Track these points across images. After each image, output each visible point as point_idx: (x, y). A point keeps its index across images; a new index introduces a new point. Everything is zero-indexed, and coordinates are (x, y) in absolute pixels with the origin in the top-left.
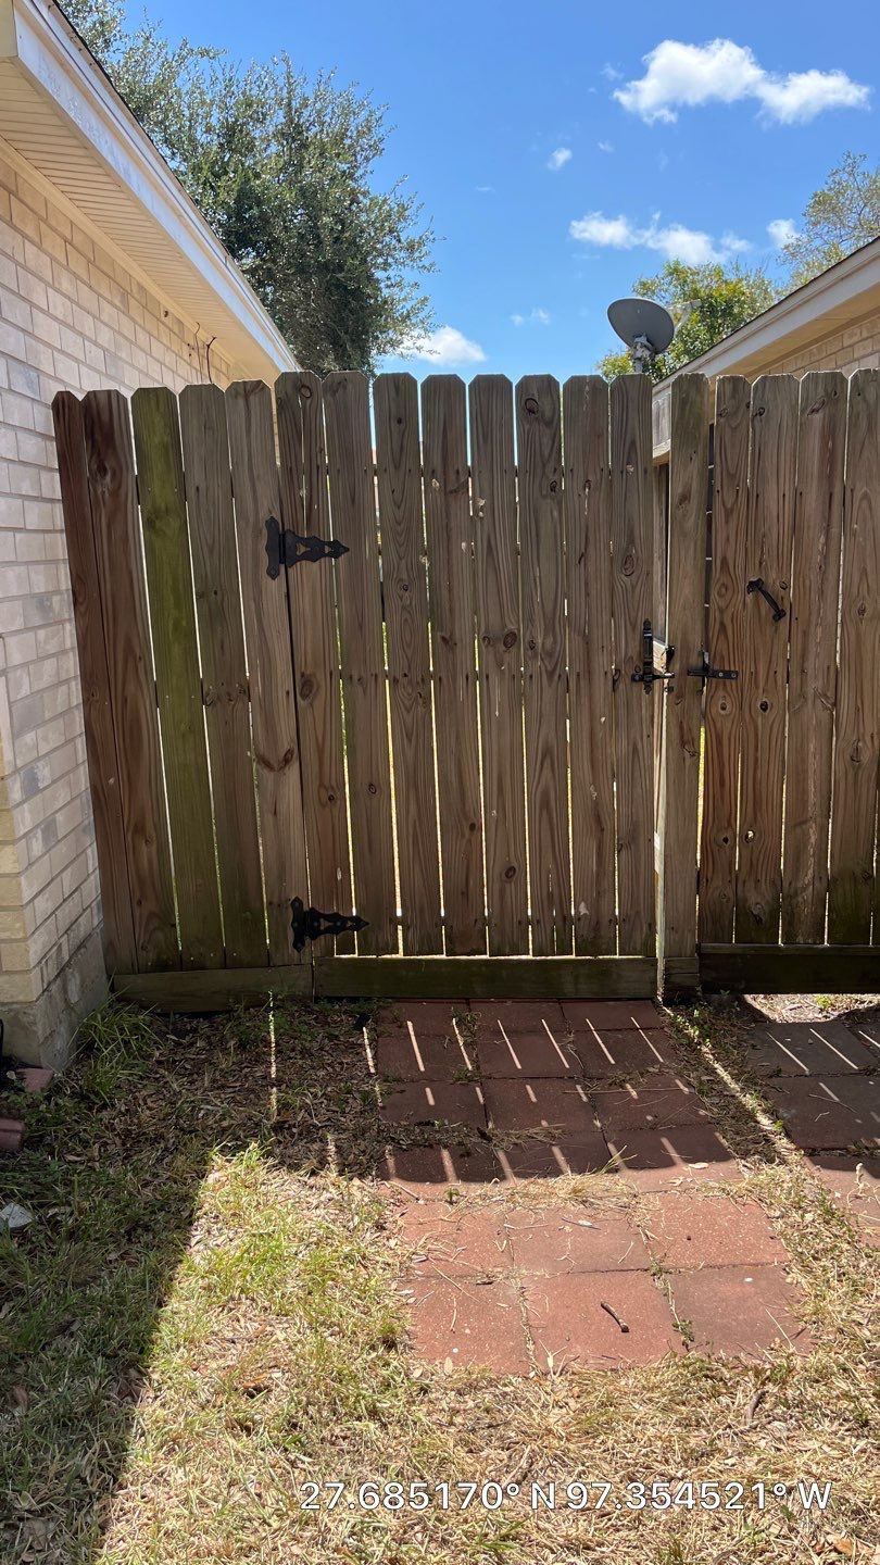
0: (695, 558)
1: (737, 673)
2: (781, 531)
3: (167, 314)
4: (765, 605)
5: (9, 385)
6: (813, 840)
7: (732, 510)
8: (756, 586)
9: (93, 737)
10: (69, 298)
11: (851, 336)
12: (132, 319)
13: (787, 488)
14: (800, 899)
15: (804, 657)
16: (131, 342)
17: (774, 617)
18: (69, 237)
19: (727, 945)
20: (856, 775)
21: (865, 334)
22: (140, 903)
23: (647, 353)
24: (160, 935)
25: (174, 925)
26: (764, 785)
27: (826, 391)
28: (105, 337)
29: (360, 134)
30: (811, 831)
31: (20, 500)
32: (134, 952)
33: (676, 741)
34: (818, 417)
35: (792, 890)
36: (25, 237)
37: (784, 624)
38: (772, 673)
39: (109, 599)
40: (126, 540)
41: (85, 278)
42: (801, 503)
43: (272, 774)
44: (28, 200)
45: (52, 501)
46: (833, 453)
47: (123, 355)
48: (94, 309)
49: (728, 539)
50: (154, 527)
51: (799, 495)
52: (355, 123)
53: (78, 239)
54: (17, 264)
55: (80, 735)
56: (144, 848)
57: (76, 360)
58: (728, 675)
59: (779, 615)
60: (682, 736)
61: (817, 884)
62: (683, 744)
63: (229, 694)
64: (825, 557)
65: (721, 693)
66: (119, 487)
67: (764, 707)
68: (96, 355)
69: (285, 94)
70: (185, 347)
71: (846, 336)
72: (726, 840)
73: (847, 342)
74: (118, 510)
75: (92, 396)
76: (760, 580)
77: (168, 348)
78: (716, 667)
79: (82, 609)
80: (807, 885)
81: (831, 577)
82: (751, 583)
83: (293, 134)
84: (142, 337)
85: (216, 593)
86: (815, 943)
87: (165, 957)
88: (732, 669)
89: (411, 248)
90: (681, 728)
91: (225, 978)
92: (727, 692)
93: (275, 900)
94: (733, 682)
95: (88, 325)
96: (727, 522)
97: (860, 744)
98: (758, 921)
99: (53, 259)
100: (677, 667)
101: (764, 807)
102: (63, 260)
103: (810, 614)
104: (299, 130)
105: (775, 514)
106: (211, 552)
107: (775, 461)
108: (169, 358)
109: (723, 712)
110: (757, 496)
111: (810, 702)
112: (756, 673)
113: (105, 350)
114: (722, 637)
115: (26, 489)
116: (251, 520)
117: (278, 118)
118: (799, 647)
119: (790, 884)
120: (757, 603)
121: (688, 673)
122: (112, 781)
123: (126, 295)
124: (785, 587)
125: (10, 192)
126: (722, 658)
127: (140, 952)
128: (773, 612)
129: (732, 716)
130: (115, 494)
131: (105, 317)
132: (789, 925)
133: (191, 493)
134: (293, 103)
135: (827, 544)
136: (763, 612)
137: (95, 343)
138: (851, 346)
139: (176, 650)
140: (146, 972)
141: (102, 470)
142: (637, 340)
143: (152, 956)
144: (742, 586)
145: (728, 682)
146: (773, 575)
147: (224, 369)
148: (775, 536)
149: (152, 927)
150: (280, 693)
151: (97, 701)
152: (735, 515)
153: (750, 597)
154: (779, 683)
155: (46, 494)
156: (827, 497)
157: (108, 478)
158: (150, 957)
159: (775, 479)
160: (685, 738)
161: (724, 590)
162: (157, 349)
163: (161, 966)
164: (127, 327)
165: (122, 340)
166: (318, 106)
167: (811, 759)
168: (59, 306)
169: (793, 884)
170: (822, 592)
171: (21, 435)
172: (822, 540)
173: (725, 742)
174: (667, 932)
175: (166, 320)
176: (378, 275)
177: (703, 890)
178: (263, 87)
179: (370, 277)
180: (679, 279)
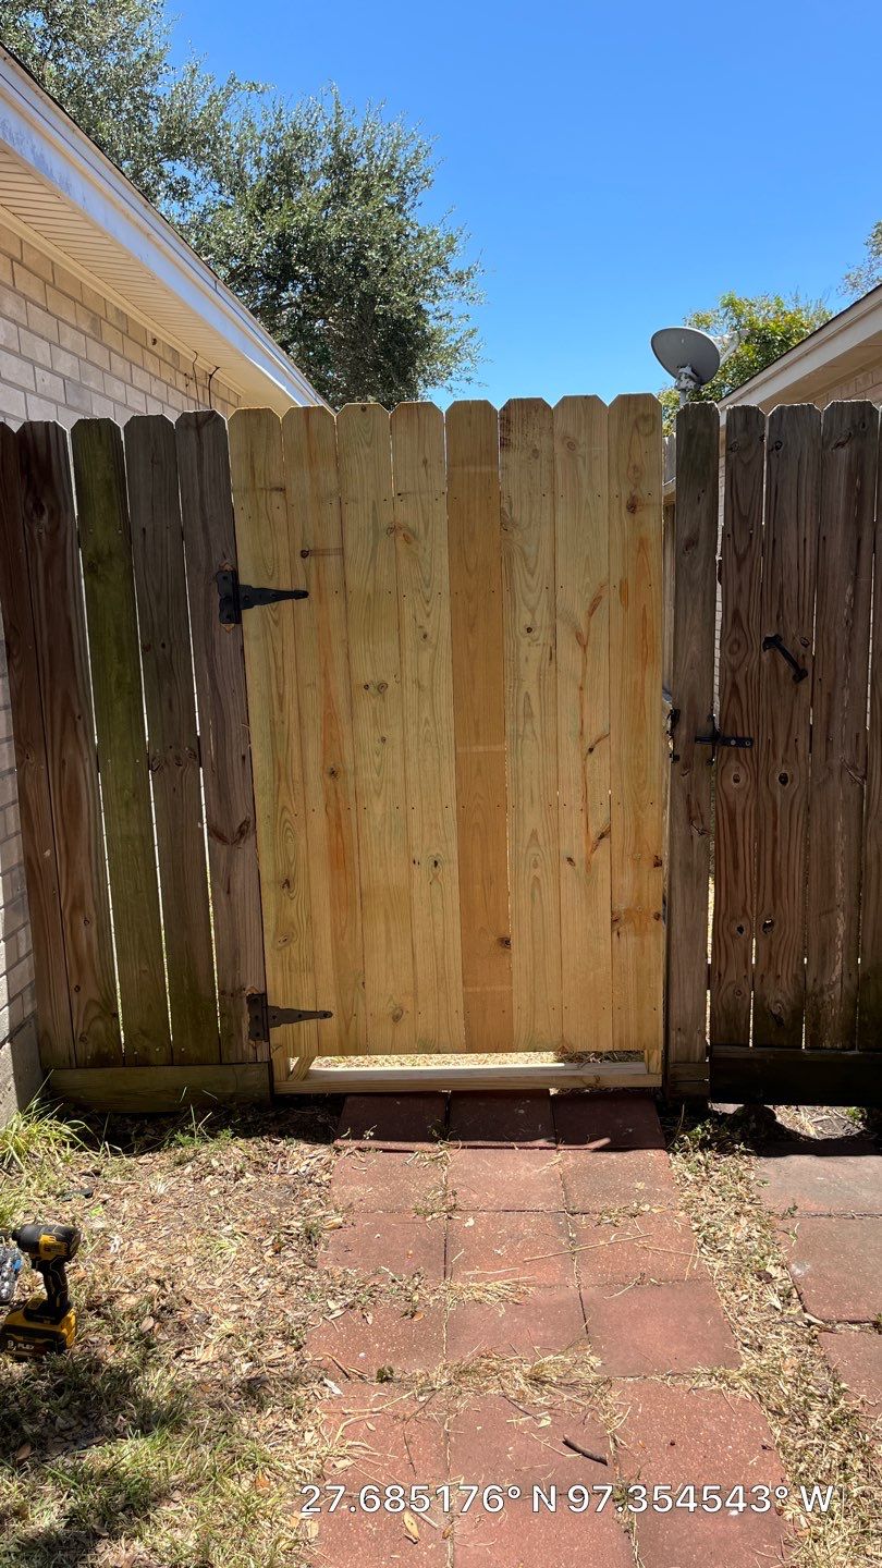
0: (704, 610)
1: (751, 740)
2: (802, 582)
3: (155, 341)
4: (783, 664)
6: (841, 931)
7: (745, 558)
8: (773, 643)
9: (28, 805)
10: (14, 322)
12: (105, 346)
13: (808, 533)
14: (826, 998)
15: (828, 724)
16: (104, 371)
17: (794, 677)
18: (18, 256)
19: (743, 1049)
22: (78, 988)
23: (693, 383)
24: (100, 1025)
25: (116, 1015)
26: (784, 867)
27: (853, 422)
28: (66, 364)
29: (408, 165)
30: (839, 921)
32: (72, 1046)
33: (683, 817)
34: (844, 452)
35: (817, 988)
37: (805, 686)
38: (792, 741)
39: (46, 652)
40: (65, 586)
41: (39, 300)
42: (824, 548)
43: (224, 847)
46: (861, 492)
48: (52, 334)
49: (740, 589)
50: (96, 572)
51: (822, 540)
52: (404, 156)
53: (29, 259)
55: (13, 803)
56: (83, 931)
58: (741, 742)
59: (800, 675)
60: (690, 812)
61: (846, 982)
62: (690, 820)
63: (178, 758)
64: (853, 610)
65: (733, 763)
66: (58, 527)
67: (784, 779)
68: (51, 383)
70: (181, 378)
72: (741, 930)
74: (57, 555)
75: (29, 427)
76: (777, 636)
77: (156, 377)
78: (728, 733)
79: (16, 662)
80: (835, 983)
81: (859, 634)
82: (767, 639)
83: (341, 165)
84: (120, 366)
85: (163, 646)
86: (844, 1049)
87: (106, 1050)
88: (746, 735)
90: (688, 802)
91: (171, 1075)
92: (740, 762)
93: (229, 989)
94: (748, 750)
95: (41, 351)
96: (739, 569)
98: (778, 1020)
100: (683, 732)
101: (784, 893)
103: (836, 676)
104: (346, 162)
105: (794, 562)
106: (158, 598)
107: (794, 501)
108: (158, 389)
109: (735, 785)
110: (774, 541)
111: (836, 775)
112: (774, 742)
113: (64, 378)
114: (734, 700)
116: (203, 564)
117: (325, 153)
118: (824, 712)
119: (815, 980)
120: (774, 661)
121: (696, 739)
122: (48, 853)
123: (97, 320)
124: (807, 645)
126: (735, 722)
127: (78, 1045)
128: (792, 672)
129: (747, 789)
130: (53, 534)
131: (66, 343)
132: (815, 1025)
133: (137, 535)
134: (341, 135)
135: (854, 595)
136: (782, 671)
137: (52, 371)
139: (119, 707)
140: (86, 1068)
141: (39, 509)
142: (681, 370)
143: (91, 1048)
144: (758, 643)
145: (741, 750)
146: (793, 630)
148: (795, 585)
149: (91, 1016)
150: (234, 757)
151: (32, 765)
152: (748, 563)
153: (766, 656)
154: (801, 751)
156: (856, 542)
157: (45, 517)
158: (88, 1050)
159: (794, 524)
160: (693, 814)
161: (735, 648)
162: (141, 379)
163: (102, 1061)
164: (97, 353)
165: (91, 368)
166: (367, 137)
167: (838, 839)
169: (818, 982)
170: (849, 650)
172: (849, 590)
173: (739, 819)
174: (673, 1034)
175: (154, 348)
176: (426, 306)
177: (715, 984)
178: (312, 121)
179: (418, 308)
180: (735, 310)
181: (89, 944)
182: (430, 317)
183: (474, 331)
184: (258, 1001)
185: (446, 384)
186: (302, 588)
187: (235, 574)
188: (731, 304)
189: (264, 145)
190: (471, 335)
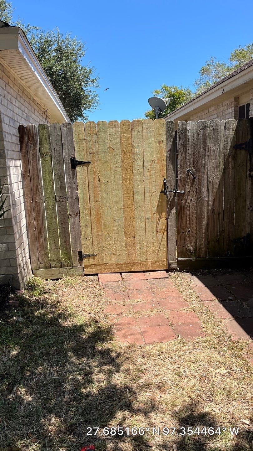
0: (172, 164)
3: (38, 103)
4: (191, 175)
5: (10, 124)
6: (204, 232)
7: (182, 153)
8: (188, 171)
9: (28, 210)
10: (19, 102)
11: (211, 109)
12: (31, 106)
13: (195, 148)
14: (201, 246)
15: (200, 188)
16: (31, 112)
19: (184, 258)
20: (214, 216)
21: (214, 109)
22: (40, 252)
23: (159, 111)
24: (45, 260)
25: (48, 257)
27: (204, 125)
28: (26, 111)
29: (78, 50)
30: (203, 230)
31: (12, 152)
33: (170, 209)
34: (202, 131)
35: (199, 245)
36: (11, 88)
37: (195, 180)
38: (193, 192)
39: (32, 176)
40: (37, 161)
41: (22, 96)
43: (73, 218)
44: (11, 79)
45: (19, 152)
46: (206, 140)
47: (30, 115)
48: (24, 104)
49: (182, 160)
50: (43, 158)
53: (20, 87)
54: (10, 94)
56: (41, 238)
57: (21, 117)
61: (205, 243)
63: (62, 199)
64: (205, 164)
66: (35, 148)
67: (191, 200)
68: (25, 115)
69: (57, 39)
70: (41, 112)
71: (209, 109)
72: (183, 233)
73: (210, 111)
74: (35, 154)
75: (28, 126)
76: (190, 169)
78: (180, 190)
79: (25, 178)
80: (203, 243)
81: (206, 169)
83: (59, 50)
84: (33, 110)
85: (59, 174)
86: (205, 257)
87: (46, 265)
89: (93, 81)
91: (61, 270)
92: (182, 197)
93: (74, 250)
95: (23, 108)
96: (181, 156)
97: (214, 208)
98: (191, 252)
99: (16, 92)
100: (169, 190)
101: (192, 224)
102: (18, 92)
104: (61, 49)
106: (58, 164)
108: (38, 115)
109: (182, 201)
110: (188, 150)
111: (202, 199)
112: (189, 192)
113: (26, 114)
114: (181, 183)
115: (13, 149)
116: (68, 156)
117: (55, 46)
119: (199, 243)
120: (189, 175)
123: (30, 100)
124: (196, 171)
125: (8, 77)
126: (181, 188)
127: (40, 264)
128: (193, 177)
129: (184, 203)
131: (26, 106)
132: (199, 252)
133: (53, 150)
134: (60, 41)
135: (205, 161)
136: (190, 177)
137: (24, 112)
138: (211, 112)
139: (49, 188)
140: (42, 269)
141: (31, 144)
142: (156, 108)
143: (43, 265)
144: (185, 171)
145: (182, 194)
146: (193, 168)
147: (49, 117)
149: (43, 258)
154: (195, 194)
155: (17, 150)
156: (205, 150)
157: (32, 146)
160: (172, 208)
162: (36, 113)
163: (45, 267)
164: (30, 108)
165: (29, 111)
166: (66, 42)
168: (18, 104)
170: (205, 172)
171: (12, 136)
173: (182, 209)
174: (169, 255)
175: (37, 105)
176: (84, 89)
177: (178, 245)
178: (51, 37)
179: (82, 89)
180: (165, 90)
181: (43, 242)
182: (85, 92)
183: (97, 95)
184: (80, 253)
185: (90, 109)
186: (89, 161)
187: (74, 158)
188: (164, 88)
189: (38, 44)
190: (96, 96)
